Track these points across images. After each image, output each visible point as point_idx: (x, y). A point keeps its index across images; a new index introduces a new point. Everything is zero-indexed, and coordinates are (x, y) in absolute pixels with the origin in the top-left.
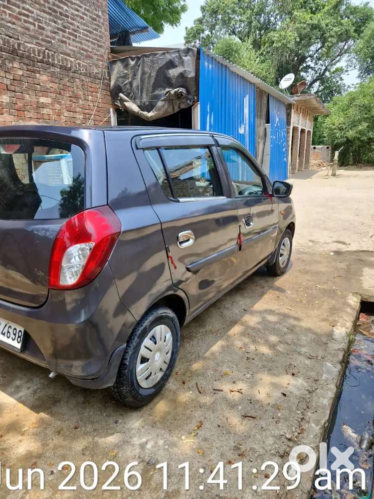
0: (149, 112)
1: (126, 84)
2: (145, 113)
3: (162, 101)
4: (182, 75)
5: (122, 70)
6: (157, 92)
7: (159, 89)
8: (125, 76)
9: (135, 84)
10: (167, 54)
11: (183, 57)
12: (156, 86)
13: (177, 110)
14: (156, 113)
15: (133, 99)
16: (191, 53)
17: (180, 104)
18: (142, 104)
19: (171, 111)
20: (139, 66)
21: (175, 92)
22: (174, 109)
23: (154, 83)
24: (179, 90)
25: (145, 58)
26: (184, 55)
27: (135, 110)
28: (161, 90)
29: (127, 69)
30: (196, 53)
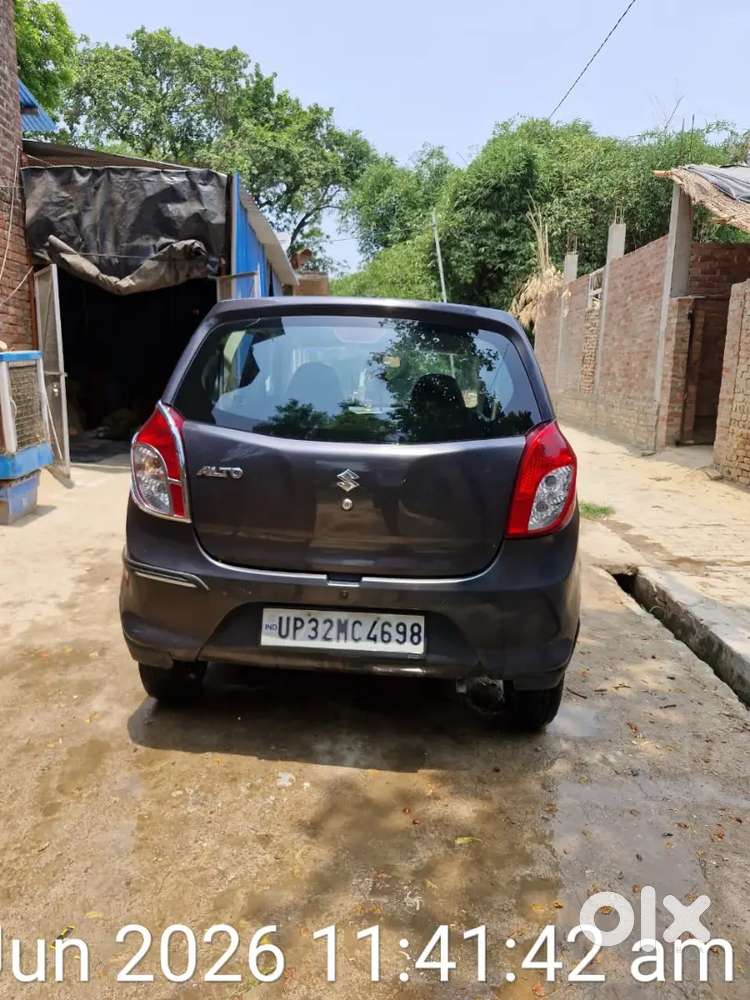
0: (121, 278)
1: (64, 219)
2: (113, 279)
3: (152, 259)
4: (197, 218)
5: (55, 190)
6: (139, 242)
7: (144, 237)
8: (63, 204)
9: (87, 221)
10: (162, 174)
11: (200, 186)
12: (137, 230)
13: (182, 279)
14: (138, 280)
15: (84, 251)
16: (214, 181)
17: (191, 269)
18: (103, 261)
19: (170, 281)
20: (97, 188)
21: (186, 246)
22: (177, 277)
23: (133, 225)
24: (193, 244)
25: (112, 175)
26: (201, 181)
27: (91, 272)
28: (147, 239)
29: (67, 190)
30: (225, 182)
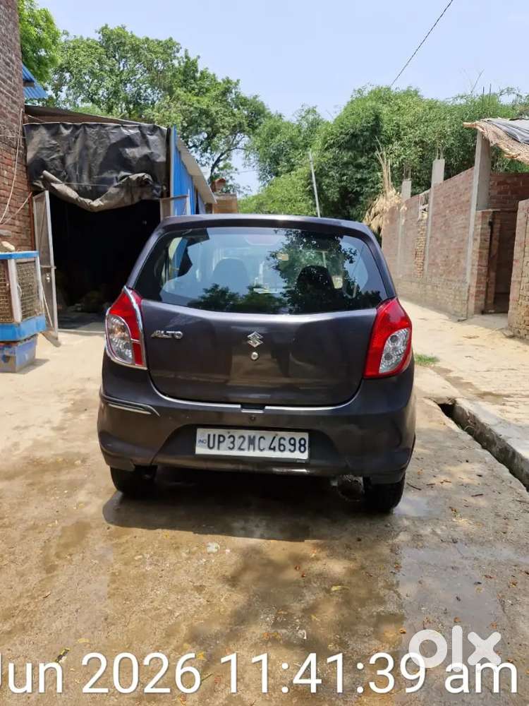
0: (93, 200)
1: (54, 159)
2: (88, 201)
3: (115, 187)
4: (146, 158)
5: (47, 139)
6: (106, 175)
7: (109, 171)
8: (53, 149)
9: (70, 160)
10: (122, 128)
11: (148, 136)
12: (105, 166)
13: (136, 200)
14: (106, 202)
15: (68, 181)
16: (158, 132)
17: (142, 193)
18: (81, 189)
19: (128, 201)
20: (76, 138)
21: (138, 178)
22: (132, 199)
23: (102, 163)
24: (143, 176)
25: (87, 129)
26: (149, 133)
27: (72, 196)
28: (112, 173)
29: (55, 140)
30: (165, 133)
